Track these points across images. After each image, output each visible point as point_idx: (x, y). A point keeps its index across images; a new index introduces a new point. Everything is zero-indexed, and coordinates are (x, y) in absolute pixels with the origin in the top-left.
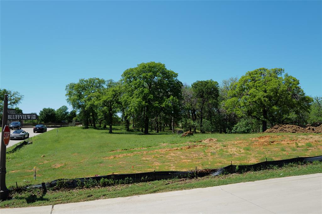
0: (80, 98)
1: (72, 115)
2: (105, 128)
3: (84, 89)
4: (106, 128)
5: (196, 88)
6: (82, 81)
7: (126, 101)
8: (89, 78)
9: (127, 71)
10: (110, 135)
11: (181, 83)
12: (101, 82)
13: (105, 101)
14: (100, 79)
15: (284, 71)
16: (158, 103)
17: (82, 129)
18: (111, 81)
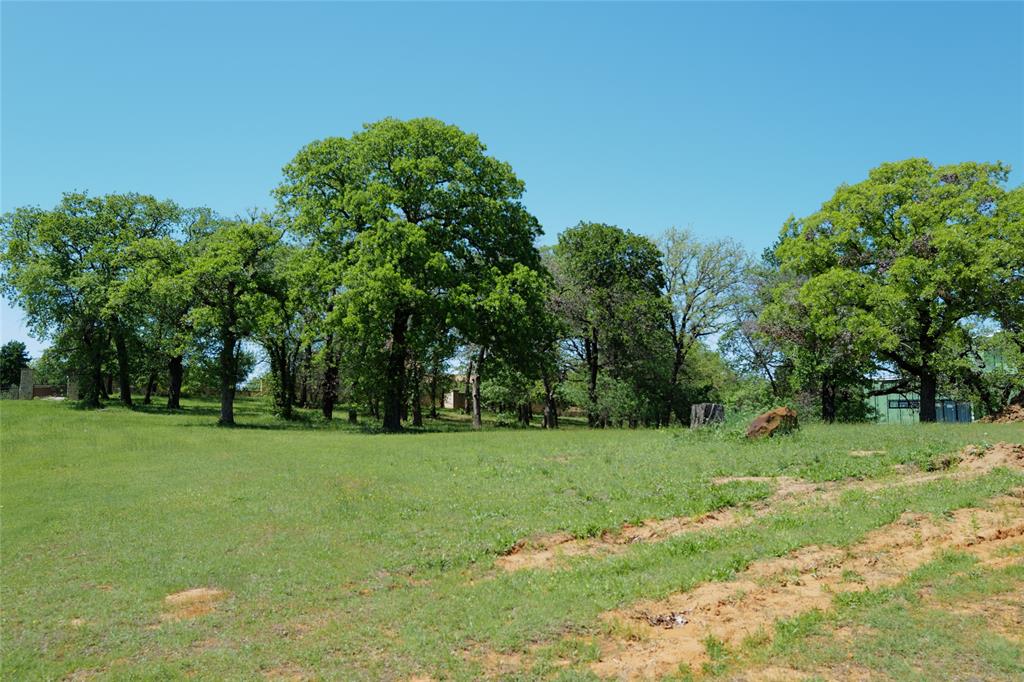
0: (68, 272)
1: (9, 361)
2: (173, 407)
3: (86, 234)
4: (178, 407)
5: (579, 247)
6: (73, 201)
7: (310, 279)
8: (110, 193)
9: (314, 149)
10: (225, 432)
11: (536, 221)
12: (162, 214)
13: (203, 280)
14: (160, 199)
15: (1007, 172)
16: (469, 293)
17: (73, 411)
18: (206, 213)
